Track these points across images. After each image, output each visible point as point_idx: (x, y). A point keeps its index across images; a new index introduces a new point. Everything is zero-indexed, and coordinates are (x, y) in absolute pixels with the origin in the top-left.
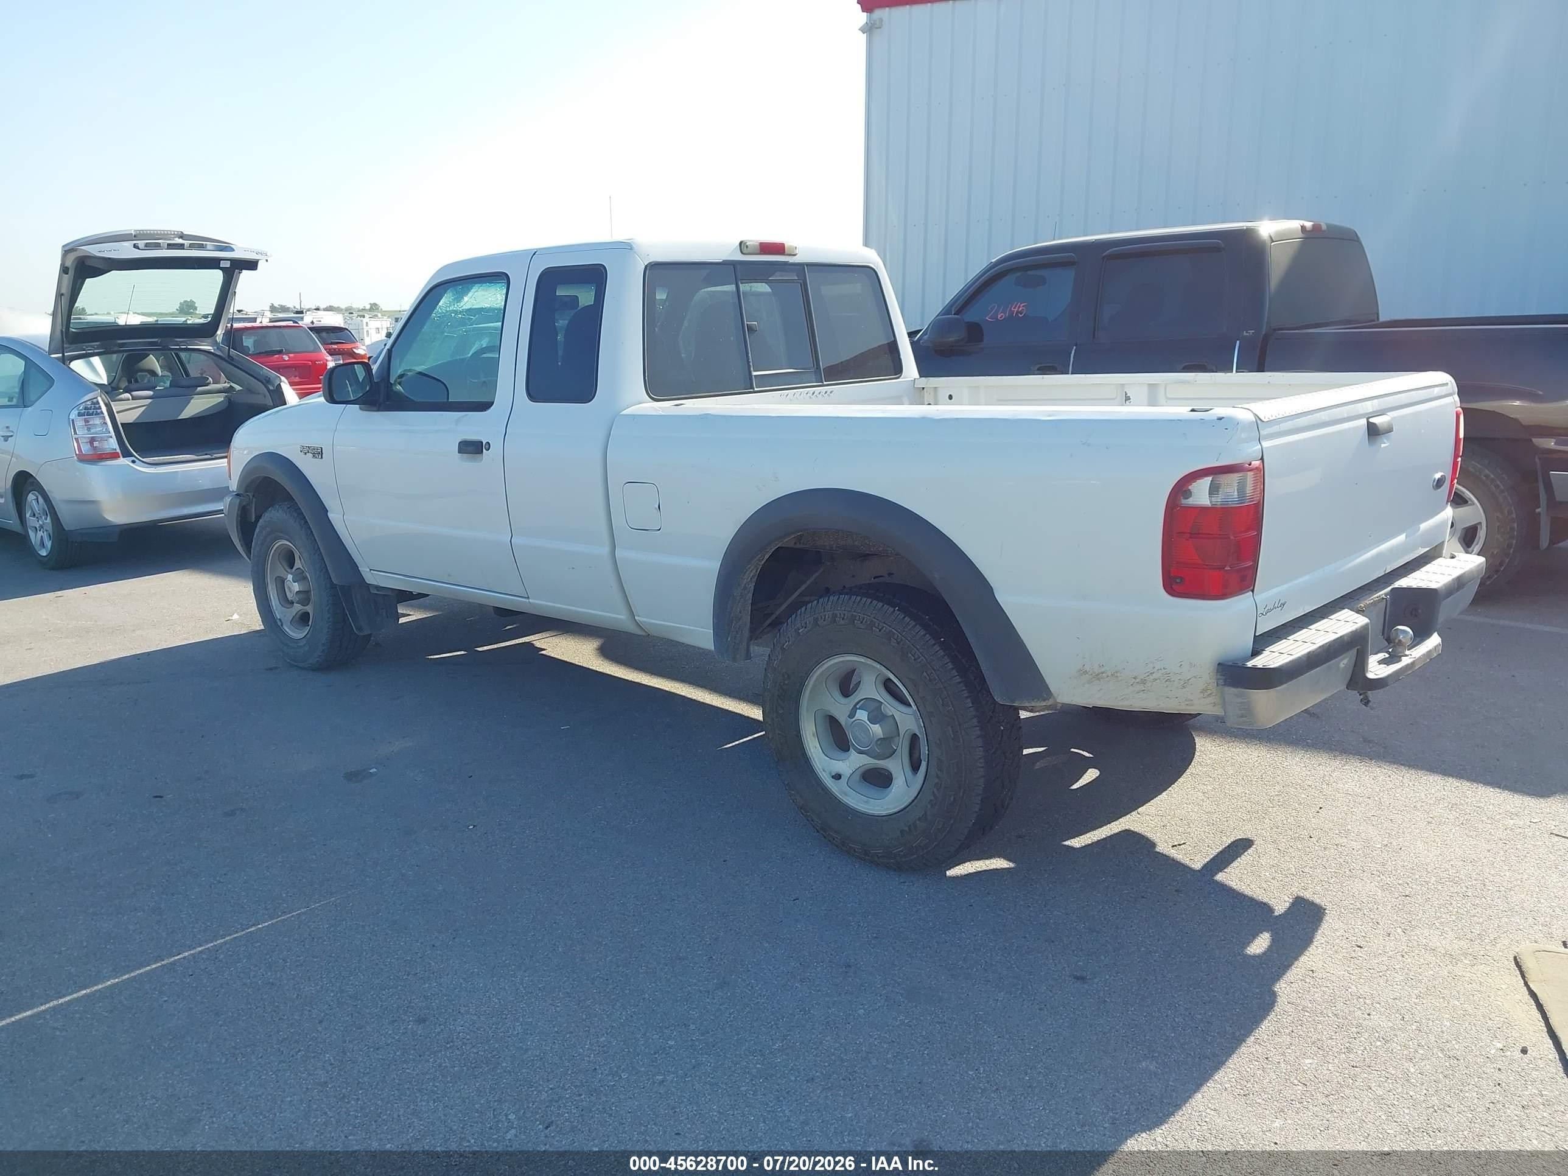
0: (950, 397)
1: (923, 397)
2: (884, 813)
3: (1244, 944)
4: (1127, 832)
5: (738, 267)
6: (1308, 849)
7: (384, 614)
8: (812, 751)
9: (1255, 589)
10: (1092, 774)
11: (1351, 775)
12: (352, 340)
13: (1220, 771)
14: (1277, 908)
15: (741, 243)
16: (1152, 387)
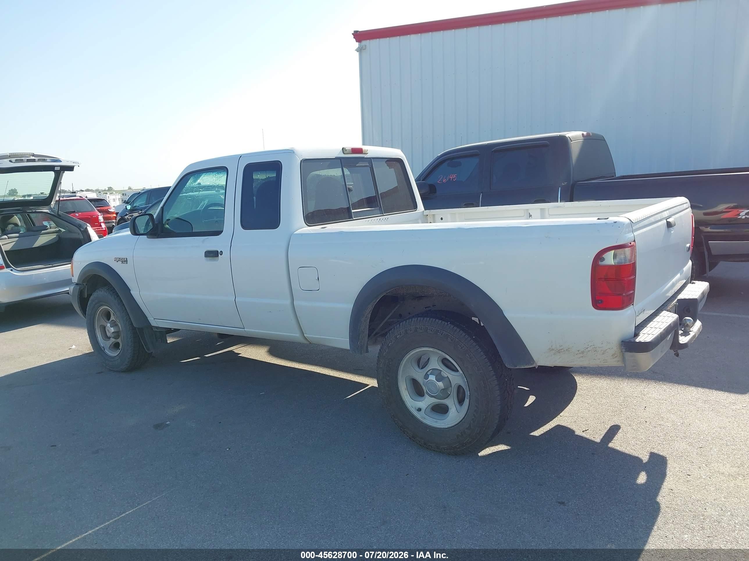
0: (442, 219)
1: (428, 220)
2: (446, 427)
3: (635, 479)
4: (558, 427)
5: (342, 160)
6: (647, 428)
7: (160, 341)
8: (405, 397)
9: (634, 304)
10: (532, 399)
11: (653, 390)
12: (108, 205)
13: (592, 392)
14: (643, 459)
15: (343, 149)
16: (542, 210)
